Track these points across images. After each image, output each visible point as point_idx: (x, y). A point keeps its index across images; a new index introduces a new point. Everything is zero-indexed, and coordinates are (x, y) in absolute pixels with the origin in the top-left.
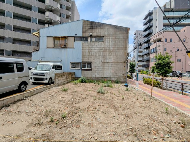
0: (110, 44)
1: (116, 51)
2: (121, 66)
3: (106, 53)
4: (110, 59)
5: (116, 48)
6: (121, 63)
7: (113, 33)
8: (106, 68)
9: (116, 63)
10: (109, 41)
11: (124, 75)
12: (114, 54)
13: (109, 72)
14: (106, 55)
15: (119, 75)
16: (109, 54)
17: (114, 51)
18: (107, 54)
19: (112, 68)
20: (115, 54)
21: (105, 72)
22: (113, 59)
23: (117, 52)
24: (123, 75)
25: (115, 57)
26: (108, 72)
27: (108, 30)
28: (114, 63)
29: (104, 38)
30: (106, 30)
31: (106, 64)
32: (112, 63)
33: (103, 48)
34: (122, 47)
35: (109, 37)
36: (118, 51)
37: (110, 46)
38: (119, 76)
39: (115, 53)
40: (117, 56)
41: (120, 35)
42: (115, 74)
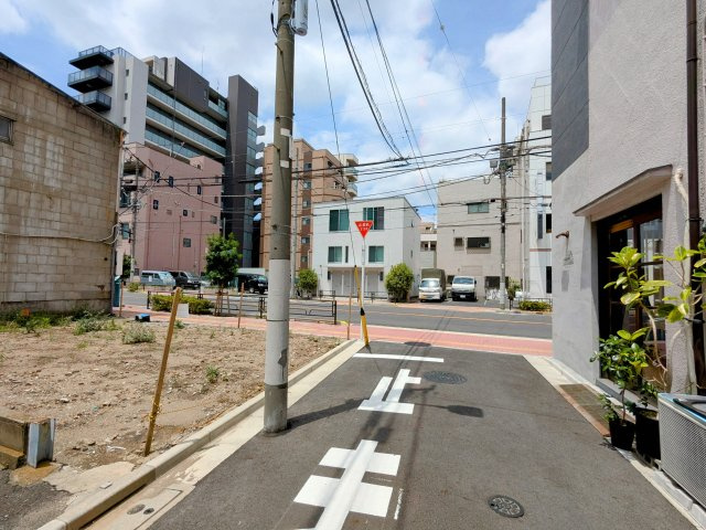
0: (49, 165)
1: (73, 196)
2: (93, 256)
3: (24, 195)
4: (44, 225)
5: (72, 187)
6: (91, 246)
7: (63, 125)
8: (22, 259)
9: (70, 243)
10: (44, 149)
11: (102, 287)
12: (65, 209)
13: (40, 279)
14: (22, 202)
15: (84, 288)
16: (41, 202)
17: (67, 194)
18: (28, 201)
19: (52, 260)
20: (70, 208)
21: (16, 278)
22: (57, 226)
23: (76, 200)
24: (99, 289)
25: (70, 219)
26: (31, 277)
27: (36, 100)
28: (62, 244)
29: (17, 127)
30: (30, 97)
31: (22, 242)
32: (54, 243)
33: (10, 173)
34: (98, 186)
35: (40, 134)
36: (81, 198)
37: (47, 173)
38: (82, 293)
39: (66, 203)
40: (77, 216)
41: (92, 144)
42: (65, 287)
